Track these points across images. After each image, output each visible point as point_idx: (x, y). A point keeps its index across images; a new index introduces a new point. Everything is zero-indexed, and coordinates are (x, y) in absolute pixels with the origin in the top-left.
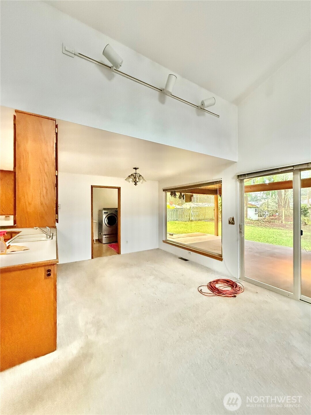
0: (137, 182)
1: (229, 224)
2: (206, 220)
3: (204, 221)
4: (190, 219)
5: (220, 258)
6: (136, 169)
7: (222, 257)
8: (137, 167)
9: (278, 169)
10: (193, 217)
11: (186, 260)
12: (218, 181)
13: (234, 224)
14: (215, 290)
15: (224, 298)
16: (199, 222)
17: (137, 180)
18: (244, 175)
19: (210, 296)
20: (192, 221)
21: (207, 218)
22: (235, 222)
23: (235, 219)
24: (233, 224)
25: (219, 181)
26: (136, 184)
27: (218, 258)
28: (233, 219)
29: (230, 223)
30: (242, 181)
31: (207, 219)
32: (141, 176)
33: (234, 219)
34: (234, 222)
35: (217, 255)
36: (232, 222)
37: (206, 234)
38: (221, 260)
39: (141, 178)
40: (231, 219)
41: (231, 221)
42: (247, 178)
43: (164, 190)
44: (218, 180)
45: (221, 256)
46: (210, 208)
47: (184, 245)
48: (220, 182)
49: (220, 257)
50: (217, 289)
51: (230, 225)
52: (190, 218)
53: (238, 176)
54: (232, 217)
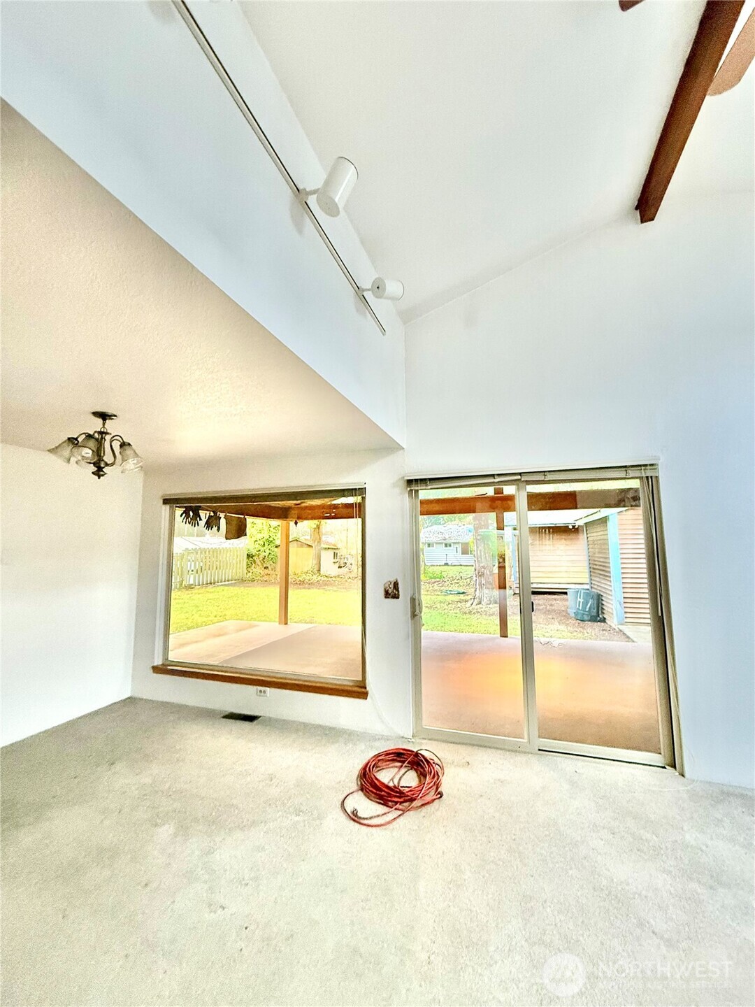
0: (107, 465)
1: (386, 597)
2: (227, 583)
3: (222, 585)
4: (184, 583)
5: (359, 691)
6: (104, 416)
7: (366, 688)
8: (110, 411)
9: (493, 476)
10: (192, 577)
11: (250, 719)
12: (356, 489)
13: (398, 598)
14: (390, 795)
15: (422, 814)
16: (210, 588)
17: (108, 457)
18: (423, 481)
19: (389, 823)
20: (190, 587)
21: (229, 577)
22: (400, 593)
23: (400, 586)
24: (396, 597)
25: (359, 489)
26: (99, 473)
27: (354, 692)
28: (396, 585)
29: (387, 595)
30: (413, 494)
31: (228, 581)
32: (129, 444)
33: (398, 584)
34: (398, 592)
35: (351, 684)
36: (392, 593)
37: (256, 623)
38: (364, 695)
39: (128, 452)
40: (392, 586)
41: (390, 591)
42: (429, 487)
43: (166, 501)
44: (357, 487)
45: (362, 685)
46: (237, 551)
47: (212, 667)
48: (361, 491)
49: (363, 690)
50: (397, 792)
51: (387, 599)
52: (182, 581)
53: (410, 482)
54: (393, 580)
